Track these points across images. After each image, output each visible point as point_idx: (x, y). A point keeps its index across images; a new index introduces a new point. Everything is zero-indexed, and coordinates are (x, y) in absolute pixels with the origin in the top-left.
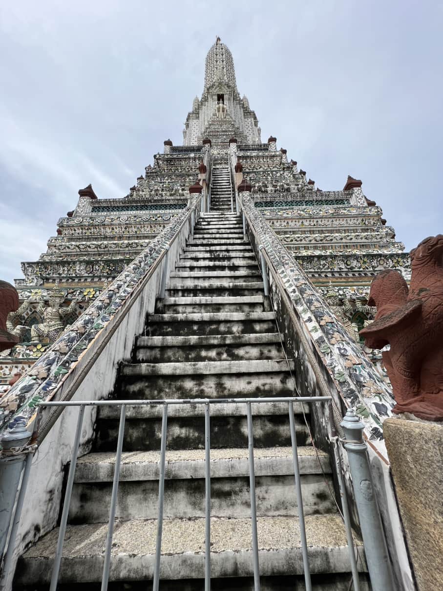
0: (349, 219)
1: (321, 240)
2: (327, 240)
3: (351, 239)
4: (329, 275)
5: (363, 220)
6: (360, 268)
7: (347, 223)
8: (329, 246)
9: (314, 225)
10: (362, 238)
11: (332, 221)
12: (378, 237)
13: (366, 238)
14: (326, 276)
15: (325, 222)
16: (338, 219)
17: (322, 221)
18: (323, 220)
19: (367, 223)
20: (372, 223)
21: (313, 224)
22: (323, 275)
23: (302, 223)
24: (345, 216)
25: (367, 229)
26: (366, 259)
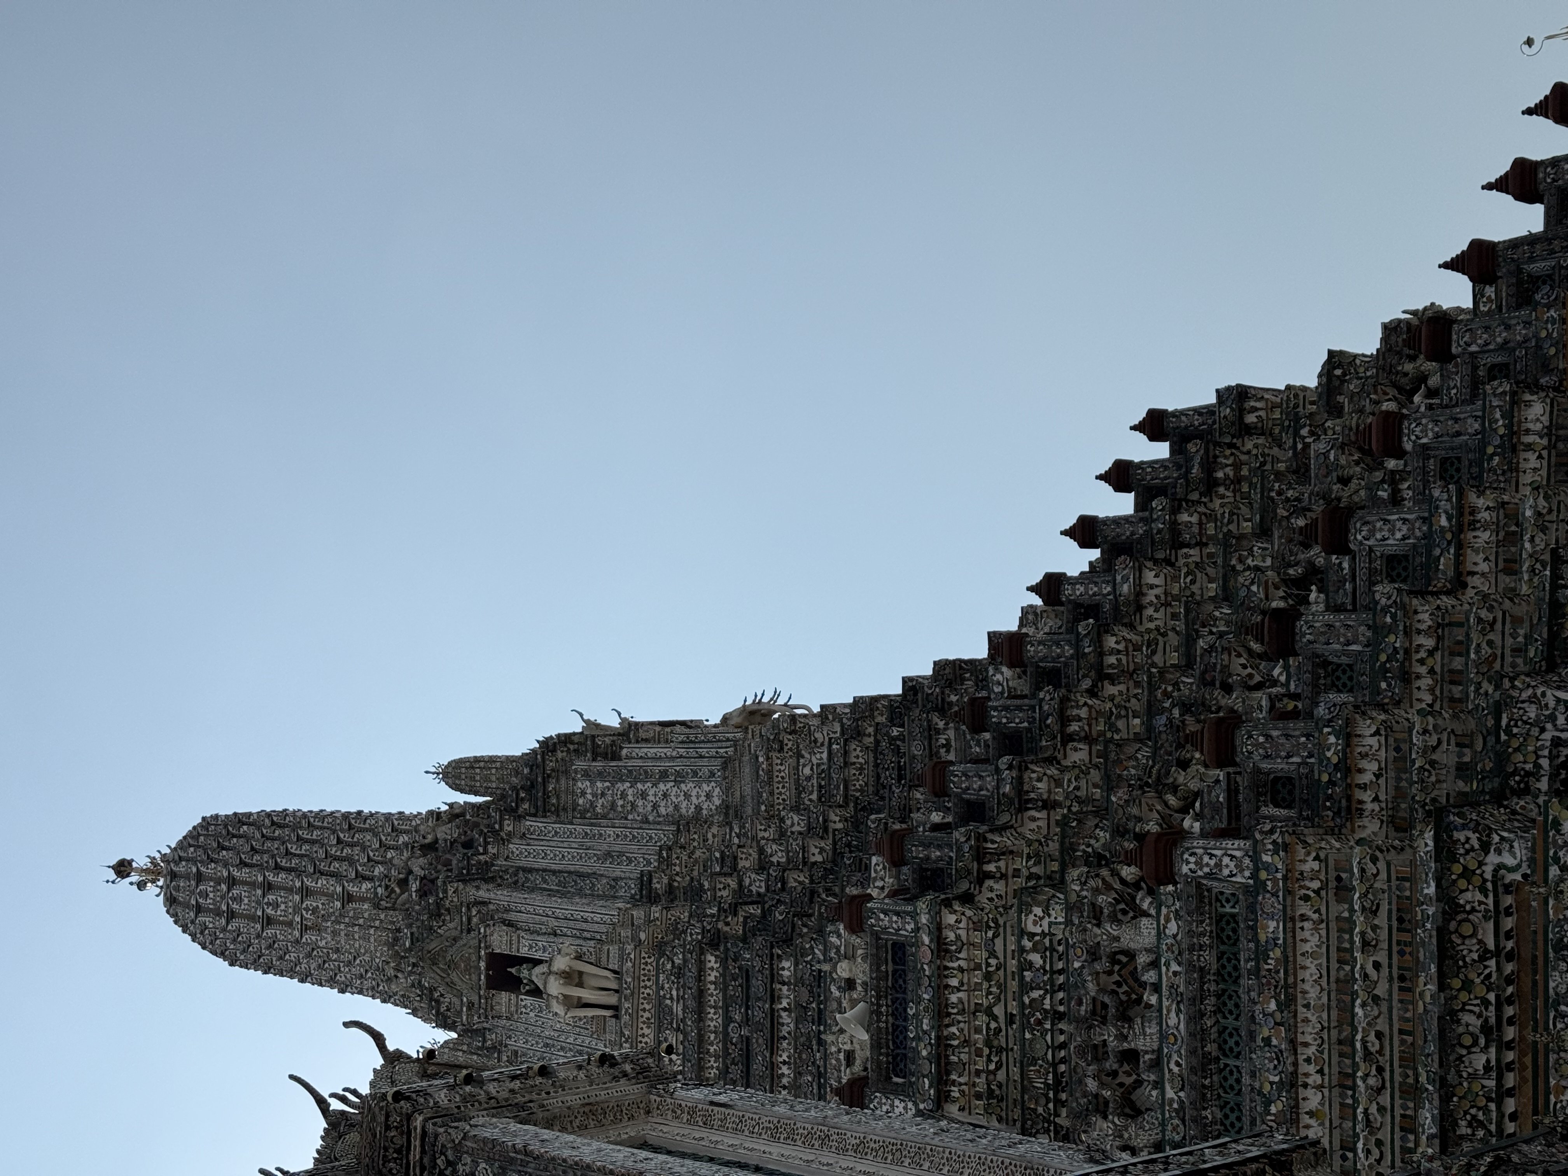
0: (1301, 948)
1: (1380, 1070)
2: (1380, 1052)
3: (1377, 966)
5: (1306, 898)
6: (1486, 1002)
7: (1313, 955)
8: (1403, 1042)
9: (1321, 1072)
10: (1375, 928)
11: (1307, 1006)
12: (1371, 869)
13: (1375, 913)
15: (1308, 1034)
16: (1300, 986)
17: (1306, 1045)
18: (1300, 1039)
19: (1316, 885)
20: (1316, 865)
24: (1288, 962)
25: (1339, 879)
26: (1457, 983)
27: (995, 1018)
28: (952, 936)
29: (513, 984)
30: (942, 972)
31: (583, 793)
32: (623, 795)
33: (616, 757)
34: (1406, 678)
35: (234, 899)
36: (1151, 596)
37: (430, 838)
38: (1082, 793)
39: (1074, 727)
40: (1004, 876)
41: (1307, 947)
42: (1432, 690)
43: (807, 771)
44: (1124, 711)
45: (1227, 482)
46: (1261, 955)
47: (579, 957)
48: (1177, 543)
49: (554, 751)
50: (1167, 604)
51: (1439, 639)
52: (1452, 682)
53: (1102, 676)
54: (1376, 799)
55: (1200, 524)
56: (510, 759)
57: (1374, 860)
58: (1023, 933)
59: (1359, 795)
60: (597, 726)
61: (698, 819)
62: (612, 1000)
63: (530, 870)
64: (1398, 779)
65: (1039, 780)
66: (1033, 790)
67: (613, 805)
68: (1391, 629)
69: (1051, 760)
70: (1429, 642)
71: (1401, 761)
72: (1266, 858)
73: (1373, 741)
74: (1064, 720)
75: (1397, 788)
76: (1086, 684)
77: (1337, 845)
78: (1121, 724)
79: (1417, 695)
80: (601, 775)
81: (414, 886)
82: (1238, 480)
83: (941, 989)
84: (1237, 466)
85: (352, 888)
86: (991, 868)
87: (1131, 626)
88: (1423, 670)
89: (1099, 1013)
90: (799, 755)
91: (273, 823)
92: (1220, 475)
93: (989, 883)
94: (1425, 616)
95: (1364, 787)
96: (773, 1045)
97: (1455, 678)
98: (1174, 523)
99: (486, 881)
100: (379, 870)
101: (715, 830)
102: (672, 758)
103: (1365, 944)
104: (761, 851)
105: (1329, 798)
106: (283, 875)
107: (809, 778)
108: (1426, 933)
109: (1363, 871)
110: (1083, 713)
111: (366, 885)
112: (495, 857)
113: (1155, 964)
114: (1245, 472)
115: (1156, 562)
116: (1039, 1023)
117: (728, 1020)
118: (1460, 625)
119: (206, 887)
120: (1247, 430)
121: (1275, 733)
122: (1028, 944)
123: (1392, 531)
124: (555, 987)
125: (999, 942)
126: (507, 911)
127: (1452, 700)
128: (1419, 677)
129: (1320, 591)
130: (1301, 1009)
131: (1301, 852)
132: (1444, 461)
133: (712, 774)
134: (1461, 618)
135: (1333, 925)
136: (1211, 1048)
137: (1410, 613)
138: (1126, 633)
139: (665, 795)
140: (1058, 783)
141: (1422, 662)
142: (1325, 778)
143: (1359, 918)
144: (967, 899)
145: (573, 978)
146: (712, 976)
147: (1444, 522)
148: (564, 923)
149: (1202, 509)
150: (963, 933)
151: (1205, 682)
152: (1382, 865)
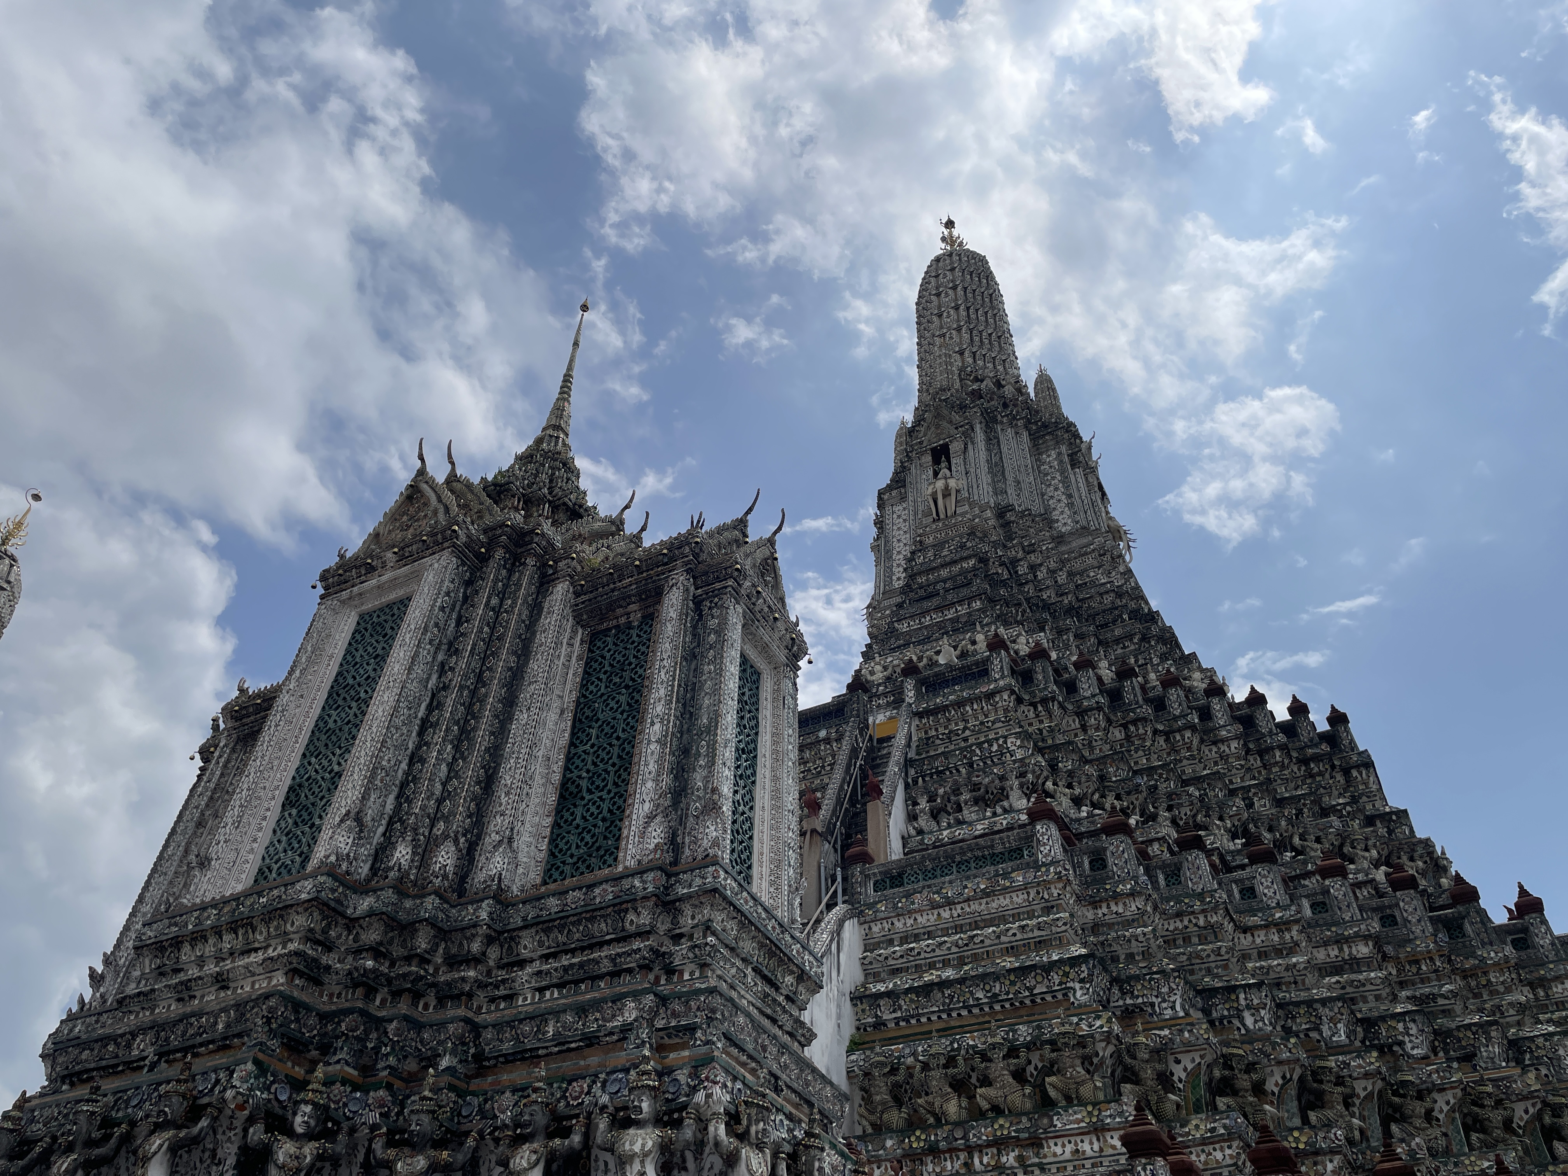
0: (1014, 895)
1: (967, 945)
2: (975, 943)
3: (1014, 935)
4: (964, 1013)
5: (1038, 893)
6: (1008, 993)
7: (1012, 902)
8: (983, 953)
9: (959, 916)
10: (1032, 930)
11: (987, 903)
12: (1060, 924)
13: (1039, 929)
14: (959, 1015)
15: (975, 906)
16: (996, 898)
17: (969, 906)
18: (971, 903)
19: (1046, 896)
20: (1056, 895)
21: (955, 915)
22: (954, 1014)
23: (939, 914)
24: (1005, 890)
25: (1052, 907)
26: (1012, 978)
27: (963, 732)
28: (997, 699)
29: (936, 461)
30: (978, 699)
31: (1049, 456)
32: (1053, 478)
33: (1073, 466)
34: (1179, 915)
35: (946, 293)
36: (1223, 748)
37: (1003, 383)
38: (1094, 743)
39: (1132, 728)
40: (1037, 716)
41: (1015, 898)
42: (1176, 929)
43: (1092, 574)
44: (1148, 754)
45: (1308, 769)
46: (1006, 875)
47: (958, 491)
48: (1261, 753)
49: (1067, 431)
50: (1222, 758)
51: (1205, 928)
52: (1184, 939)
53: (1167, 734)
54: (1104, 915)
55: (1277, 763)
56: (1059, 408)
57: (1065, 924)
58: (1005, 737)
59: (1104, 905)
60: (1090, 447)
61: (1050, 523)
62: (942, 516)
63: (999, 445)
64: (1118, 924)
65: (1095, 719)
66: (1089, 717)
67: (1047, 474)
68: (1202, 901)
69: (1109, 721)
70: (1201, 922)
71: (1128, 923)
72: (1052, 869)
73: (1134, 908)
74: (1134, 722)
75: (1113, 924)
76: (1160, 727)
77: (1071, 902)
78: (1141, 753)
79: (1172, 922)
80: (1061, 462)
81: (975, 387)
82: (1312, 776)
83: (970, 701)
84: (1321, 774)
85: (967, 354)
86: (1040, 708)
87: (1202, 741)
88: (1186, 923)
89: (976, 787)
90: (1099, 568)
91: (991, 295)
92: (1312, 765)
93: (1032, 709)
94: (1215, 919)
95: (1108, 907)
96: (939, 609)
97: (1187, 940)
98: (1273, 748)
99: (987, 426)
100: (980, 363)
101: (1047, 534)
102: (1081, 497)
103: (1023, 927)
104: (1041, 565)
105: (1098, 890)
106: (965, 314)
107: (1088, 576)
108: (1035, 958)
109: (1058, 919)
110: (1141, 731)
111: (970, 360)
112: (1002, 423)
113: (1005, 811)
114: (1318, 779)
115: (1245, 745)
116: (965, 756)
117: (945, 581)
118: (1216, 937)
119: (950, 276)
120: (1346, 772)
121: (1126, 855)
122: (1001, 742)
123: (1268, 887)
124: (940, 484)
125: (1001, 724)
126: (973, 443)
127: (1175, 940)
128: (1181, 921)
129: (1243, 845)
130: (984, 901)
131: (1061, 885)
132: (1324, 903)
133: (1077, 522)
134: (1220, 937)
135: (1029, 908)
136: (958, 858)
137: (1215, 910)
138: (1195, 742)
139: (1059, 501)
140: (1097, 729)
141: (1190, 921)
142: (1108, 887)
143: (1034, 922)
144: (1019, 701)
145: (946, 493)
146: (965, 565)
147: (1278, 915)
148: (973, 475)
149: (1286, 761)
150: (1000, 704)
151: (1170, 796)
152: (1064, 928)
